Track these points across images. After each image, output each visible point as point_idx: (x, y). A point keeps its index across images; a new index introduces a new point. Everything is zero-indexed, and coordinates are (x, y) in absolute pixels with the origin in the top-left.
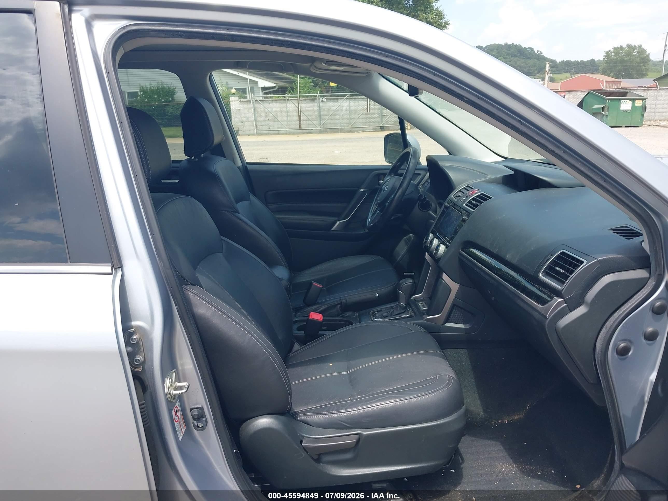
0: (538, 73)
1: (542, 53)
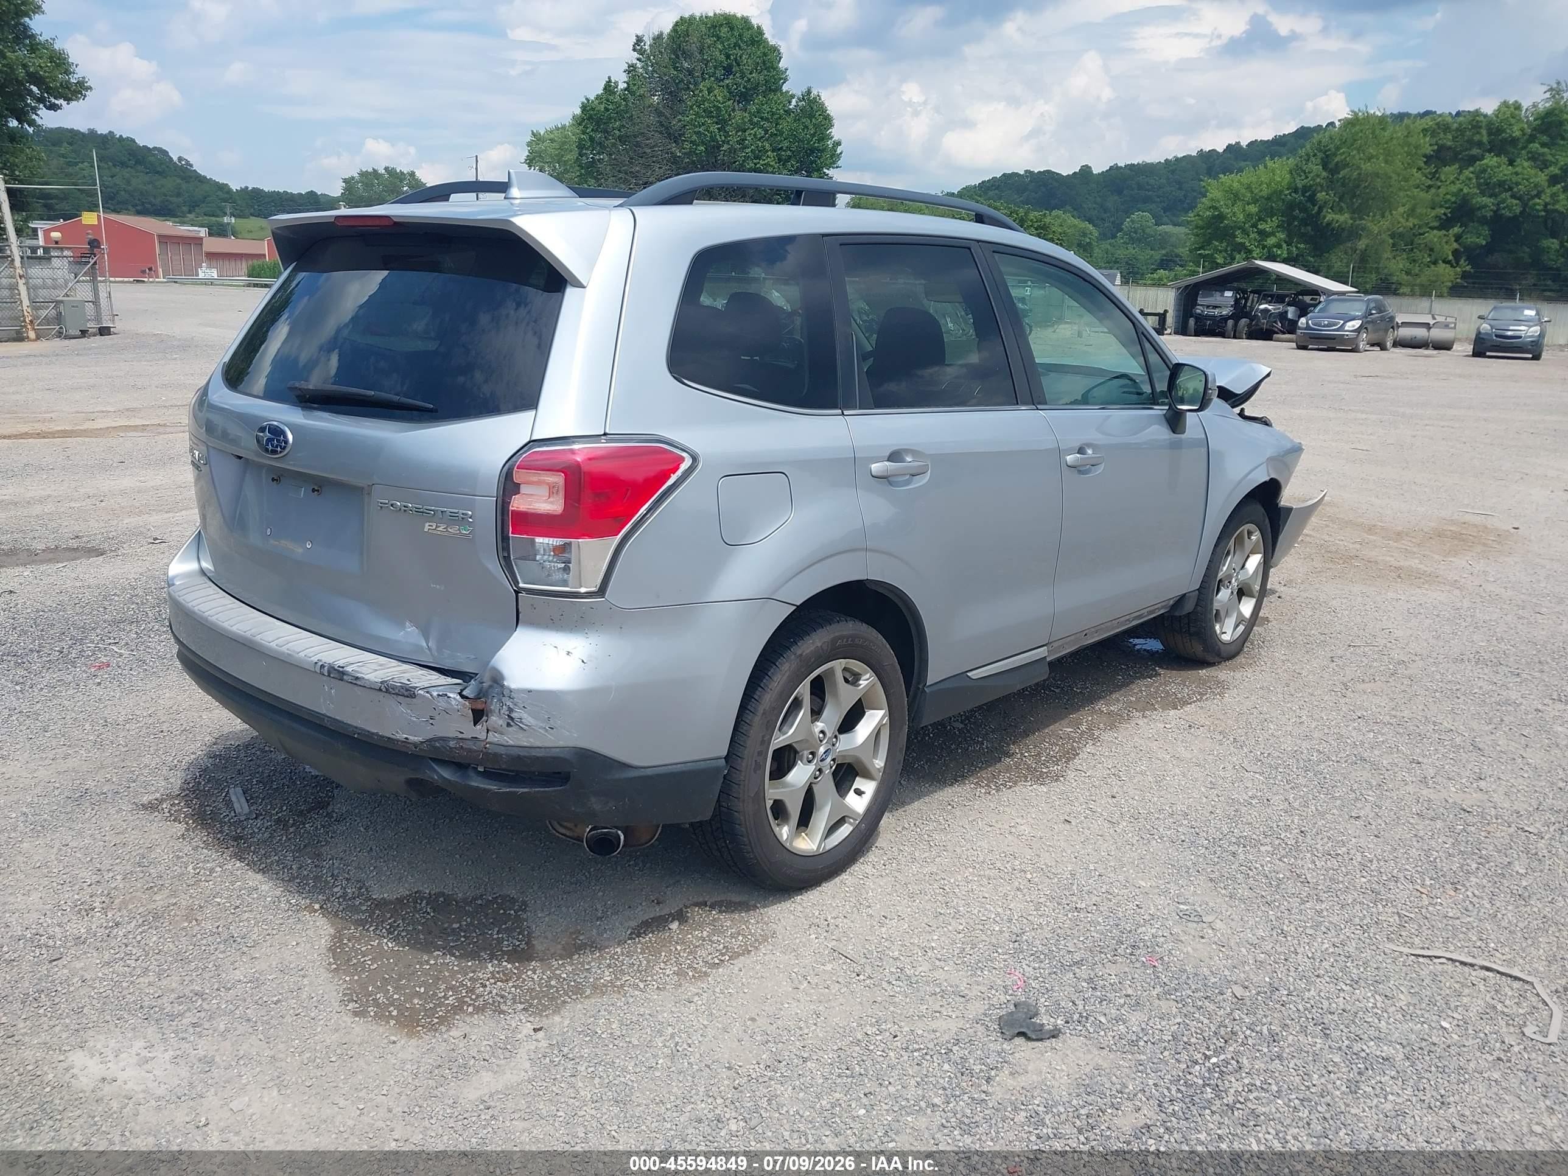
0: (190, 212)
1: (191, 166)
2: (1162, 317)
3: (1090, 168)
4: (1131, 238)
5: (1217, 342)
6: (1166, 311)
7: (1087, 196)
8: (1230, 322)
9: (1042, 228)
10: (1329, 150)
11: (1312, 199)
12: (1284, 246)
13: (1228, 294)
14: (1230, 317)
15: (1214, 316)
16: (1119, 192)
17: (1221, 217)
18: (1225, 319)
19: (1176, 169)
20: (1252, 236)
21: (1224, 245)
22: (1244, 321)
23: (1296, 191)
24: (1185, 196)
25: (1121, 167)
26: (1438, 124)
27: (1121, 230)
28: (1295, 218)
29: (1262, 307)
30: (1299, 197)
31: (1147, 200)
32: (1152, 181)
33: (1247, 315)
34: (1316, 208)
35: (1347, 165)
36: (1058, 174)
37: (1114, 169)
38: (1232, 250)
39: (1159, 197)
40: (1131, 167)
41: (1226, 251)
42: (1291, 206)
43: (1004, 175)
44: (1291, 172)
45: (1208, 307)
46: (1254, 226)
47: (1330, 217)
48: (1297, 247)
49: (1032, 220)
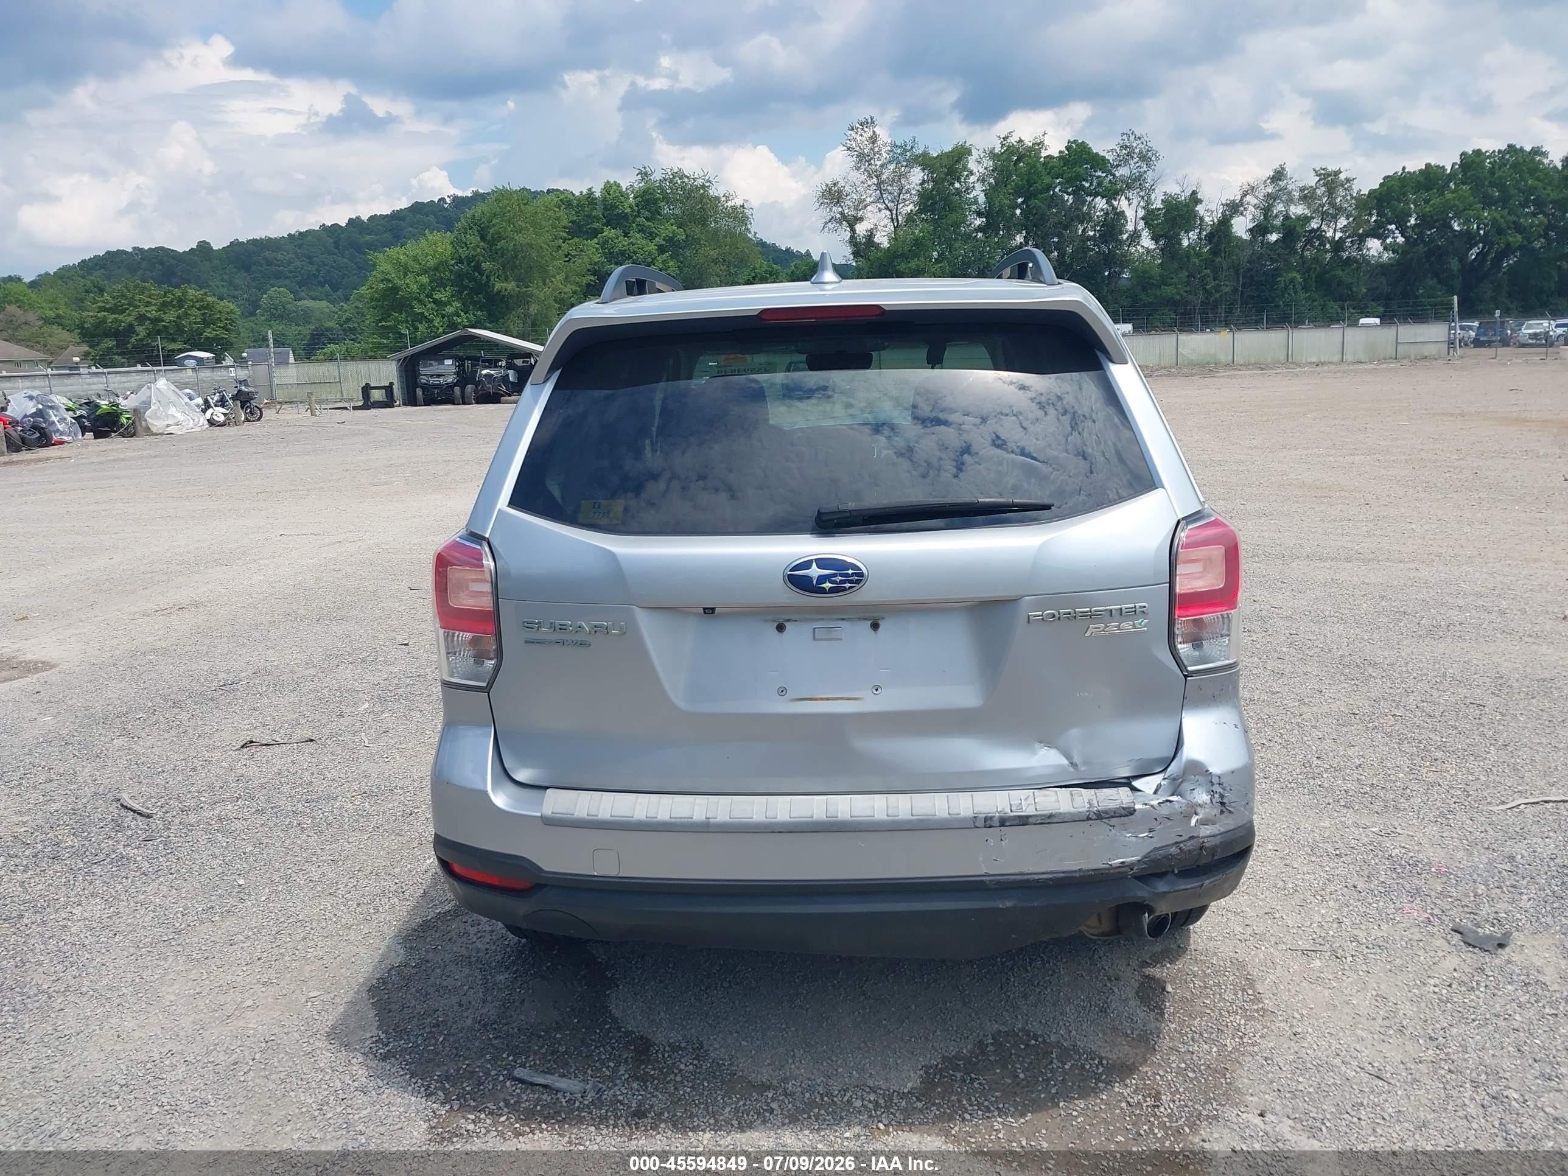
2: (389, 389)
3: (208, 243)
4: (273, 315)
5: (445, 409)
6: (391, 384)
7: (212, 273)
8: (457, 389)
9: (205, 308)
10: (483, 223)
11: (478, 268)
12: (462, 314)
13: (448, 362)
14: (456, 385)
15: (440, 385)
16: (247, 269)
17: (395, 289)
18: (451, 386)
19: (303, 244)
20: (429, 306)
21: (404, 315)
22: (470, 387)
23: (461, 261)
24: (318, 271)
25: (242, 243)
26: (561, 200)
27: (259, 307)
28: (465, 288)
29: (484, 372)
30: (464, 267)
31: (278, 276)
32: (279, 256)
33: (472, 380)
34: (484, 278)
35: (500, 238)
36: (173, 251)
37: (235, 244)
38: (413, 321)
39: (291, 272)
40: (254, 242)
41: (407, 322)
42: (460, 276)
43: (108, 253)
44: (452, 243)
45: (432, 376)
46: (428, 296)
47: (498, 286)
48: (474, 315)
49: (192, 300)
